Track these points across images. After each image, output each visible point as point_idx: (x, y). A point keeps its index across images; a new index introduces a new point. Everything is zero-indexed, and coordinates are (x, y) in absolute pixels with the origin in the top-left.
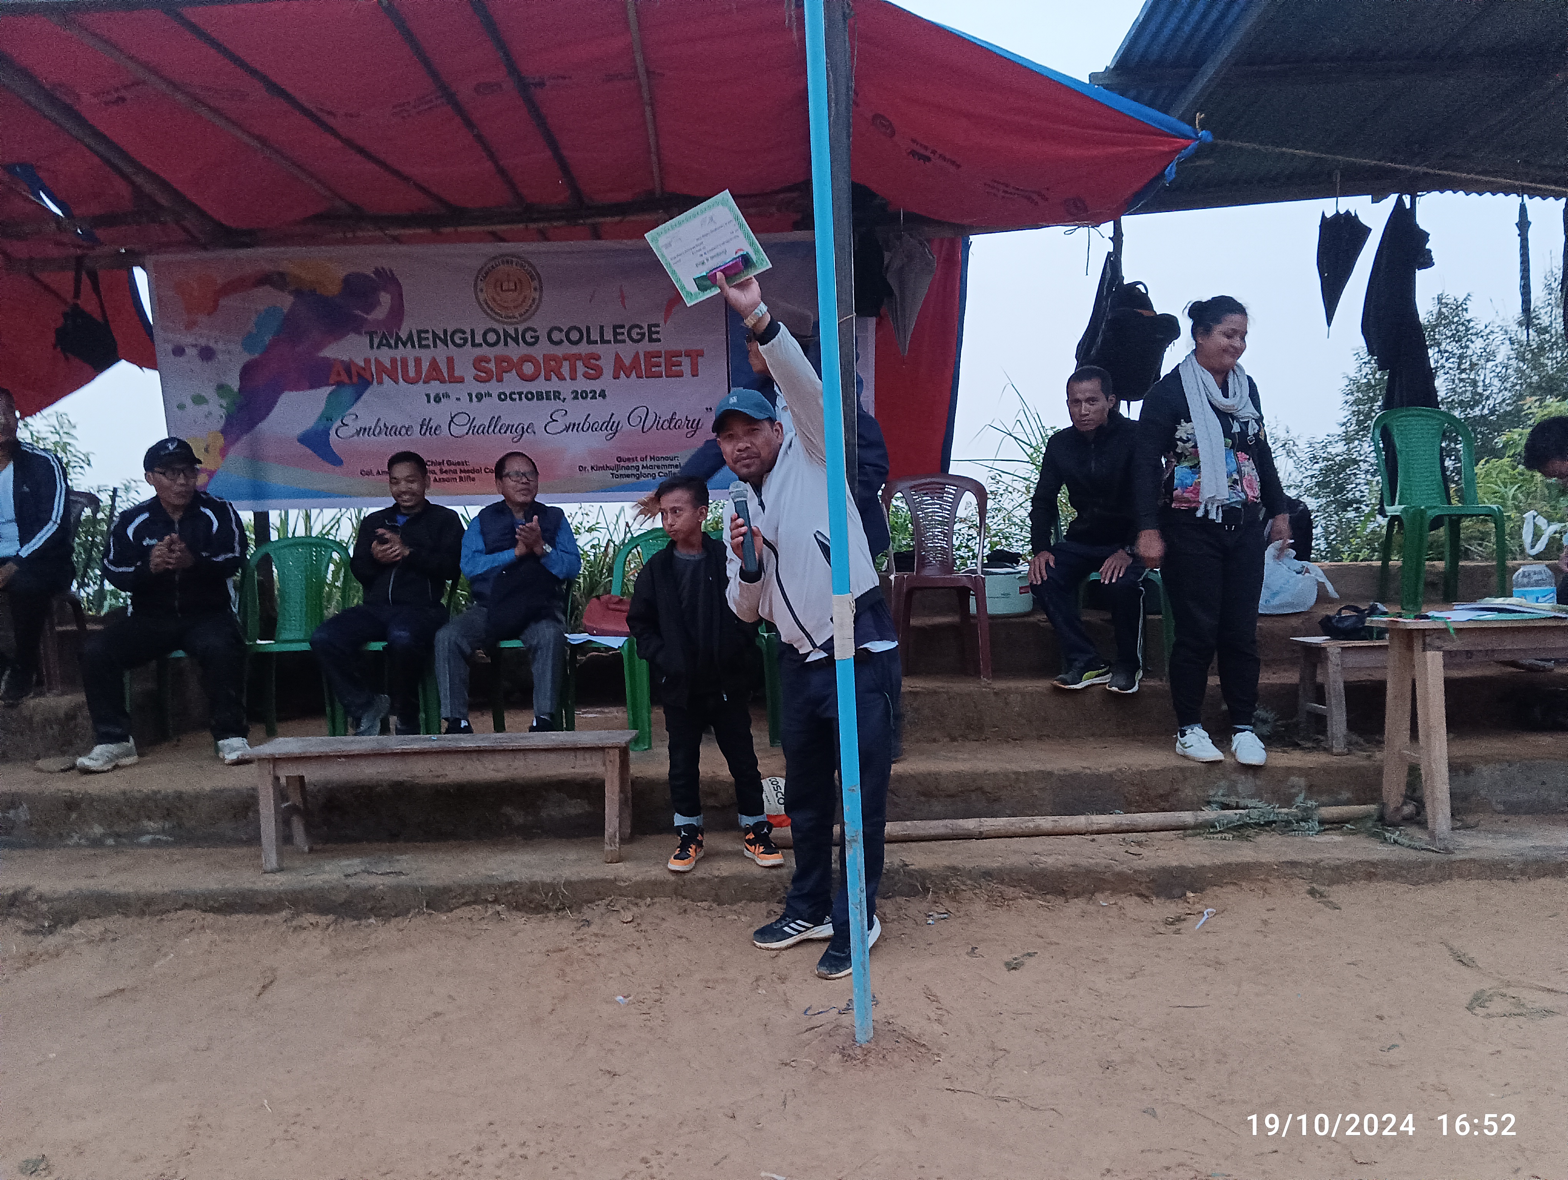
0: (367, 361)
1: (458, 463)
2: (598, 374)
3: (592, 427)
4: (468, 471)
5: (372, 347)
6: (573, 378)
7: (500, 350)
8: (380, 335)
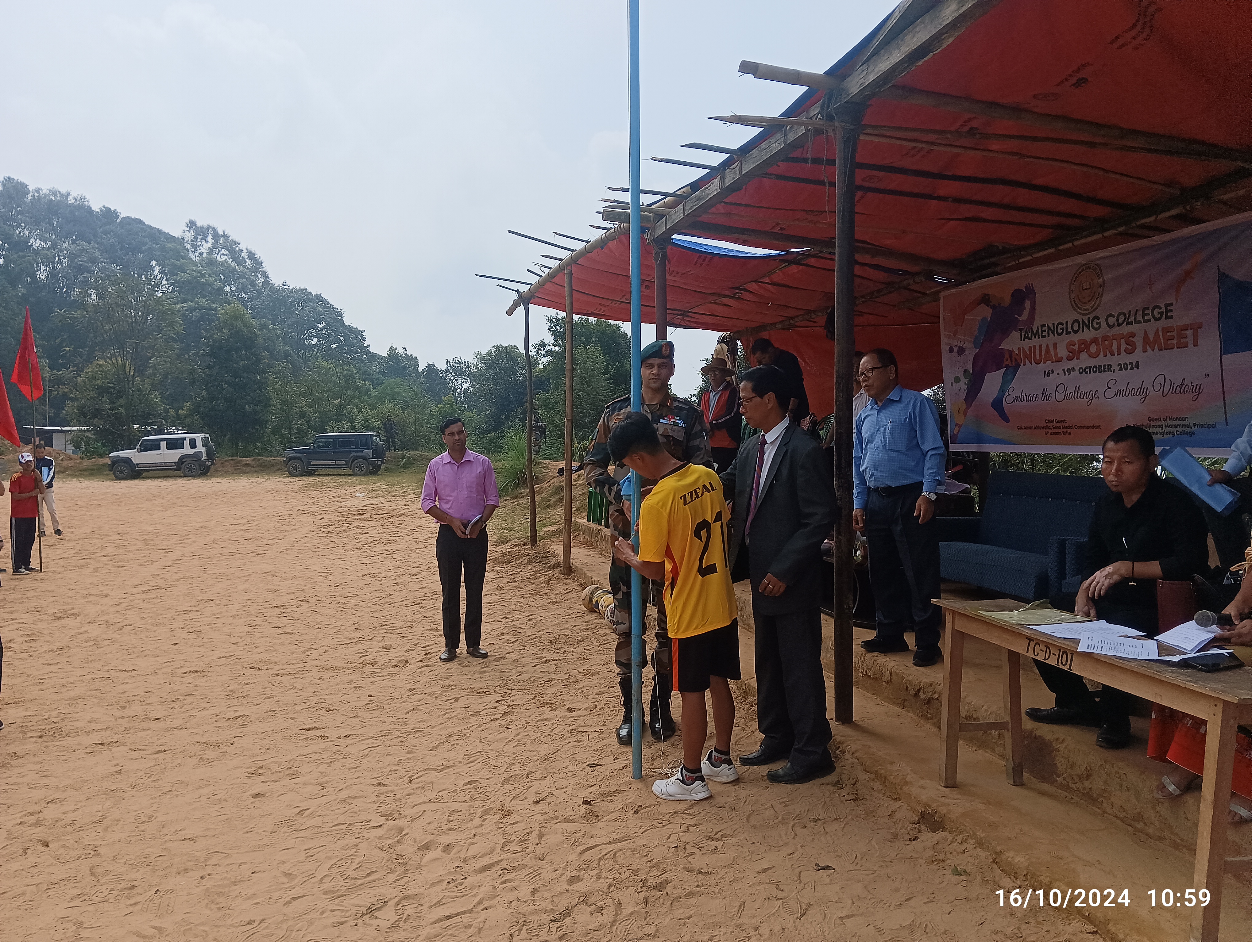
0: (1019, 349)
1: (1061, 422)
2: (1134, 349)
3: (1131, 392)
4: (1066, 428)
5: (1021, 340)
6: (1119, 354)
7: (1080, 336)
8: (1024, 331)
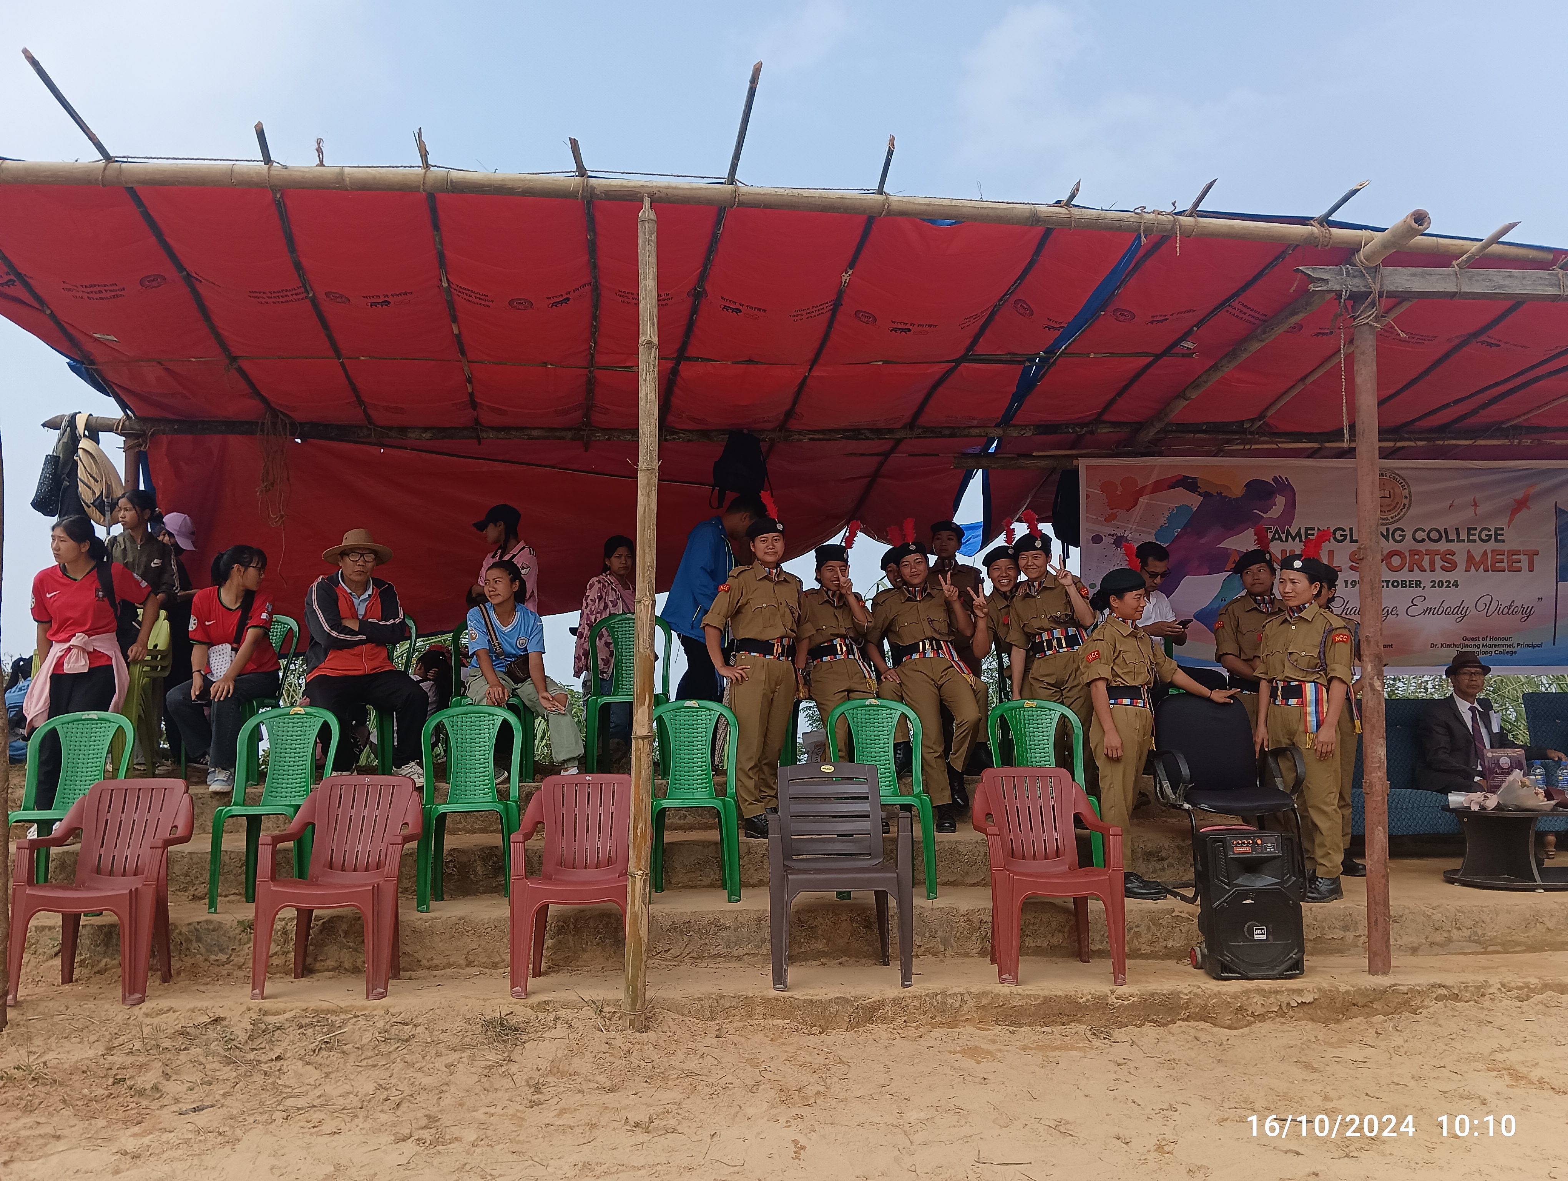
2: (1454, 566)
3: (1445, 612)
6: (1433, 570)
8: (1273, 530)
